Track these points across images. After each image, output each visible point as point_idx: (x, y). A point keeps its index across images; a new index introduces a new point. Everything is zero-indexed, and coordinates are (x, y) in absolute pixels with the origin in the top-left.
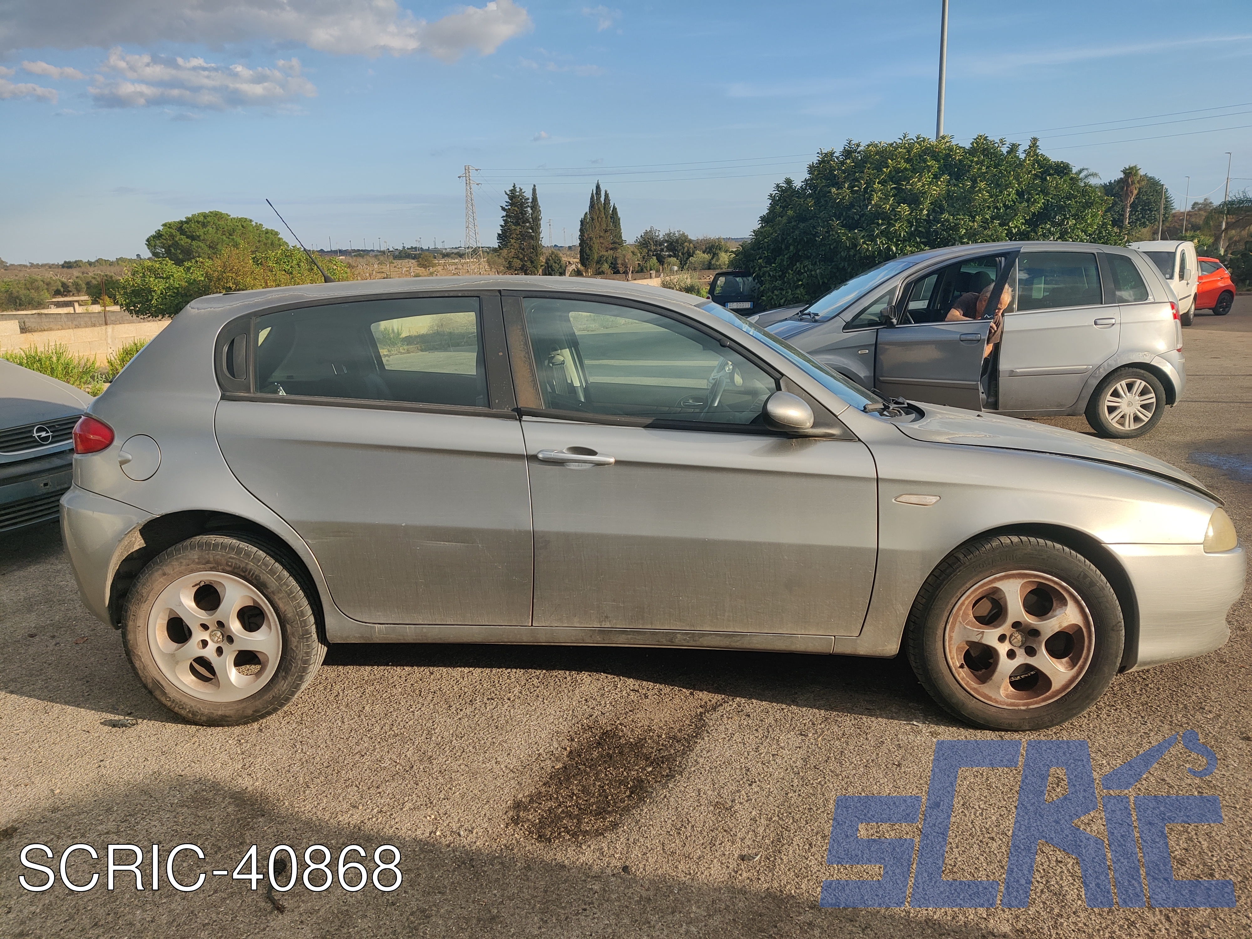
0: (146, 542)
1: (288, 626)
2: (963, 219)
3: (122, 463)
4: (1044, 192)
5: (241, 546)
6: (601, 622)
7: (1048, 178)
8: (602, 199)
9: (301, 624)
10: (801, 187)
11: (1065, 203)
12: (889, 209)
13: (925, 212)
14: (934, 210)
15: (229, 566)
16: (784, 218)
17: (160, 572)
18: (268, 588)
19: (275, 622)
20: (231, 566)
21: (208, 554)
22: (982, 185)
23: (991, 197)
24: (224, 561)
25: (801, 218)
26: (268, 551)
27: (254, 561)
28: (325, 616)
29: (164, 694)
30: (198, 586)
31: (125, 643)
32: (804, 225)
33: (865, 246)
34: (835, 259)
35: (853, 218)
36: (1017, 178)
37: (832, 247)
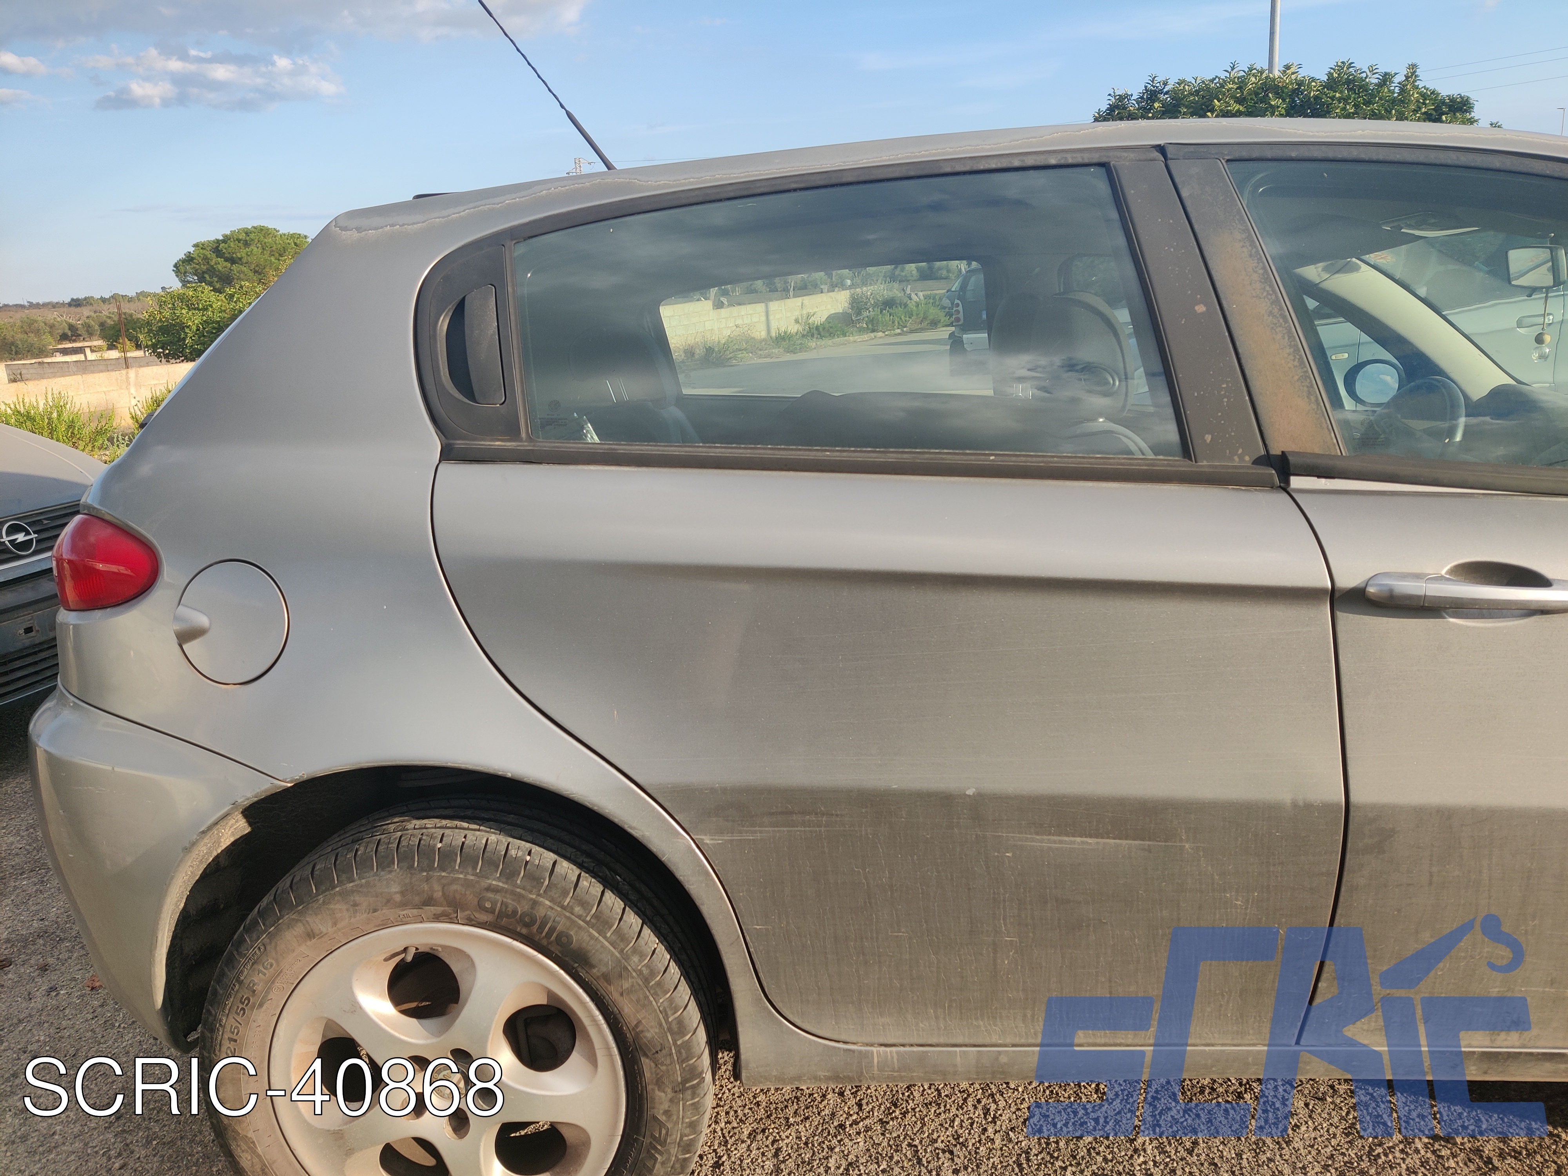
0: (250, 824)
1: (646, 1062)
3: (185, 637)
5: (513, 852)
9: (679, 1052)
15: (486, 910)
17: (299, 929)
18: (592, 966)
19: (608, 1048)
20: (491, 911)
21: (428, 879)
24: (471, 898)
26: (582, 859)
27: (553, 893)
28: (740, 1029)
30: (397, 959)
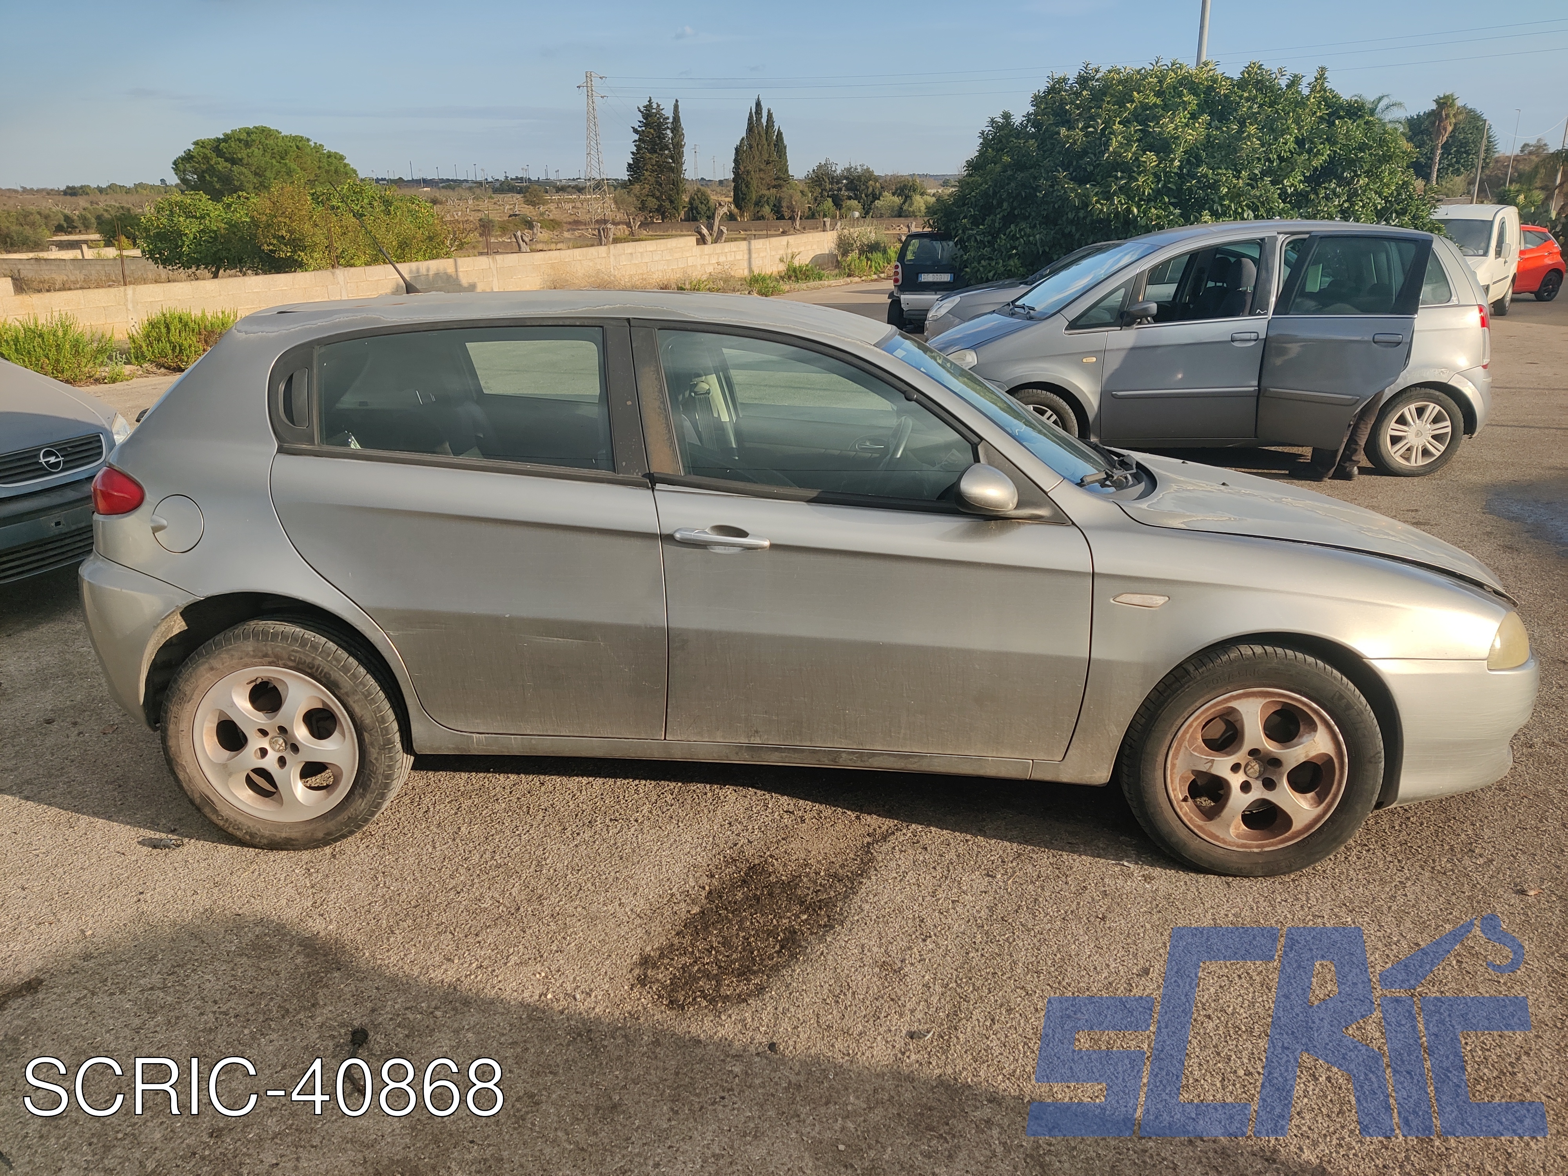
0: (187, 625)
1: (366, 734)
2: (1225, 175)
3: (156, 529)
4: (1331, 140)
5: (306, 636)
6: (749, 737)
7: (1337, 122)
8: (764, 121)
9: (382, 732)
10: (1021, 124)
11: (1356, 155)
12: (1131, 159)
13: (1177, 163)
14: (1188, 161)
15: (291, 660)
16: (997, 166)
17: (207, 666)
18: (340, 689)
19: (350, 729)
20: (294, 661)
21: (265, 645)
22: (1252, 129)
23: (1262, 145)
24: (285, 656)
25: (1019, 166)
26: (340, 642)
27: (323, 655)
28: (412, 723)
29: (216, 811)
30: (254, 684)
31: (166, 749)
32: (1022, 175)
33: (1098, 205)
34: (1060, 222)
35: (1085, 169)
36: (1297, 121)
37: (1056, 206)
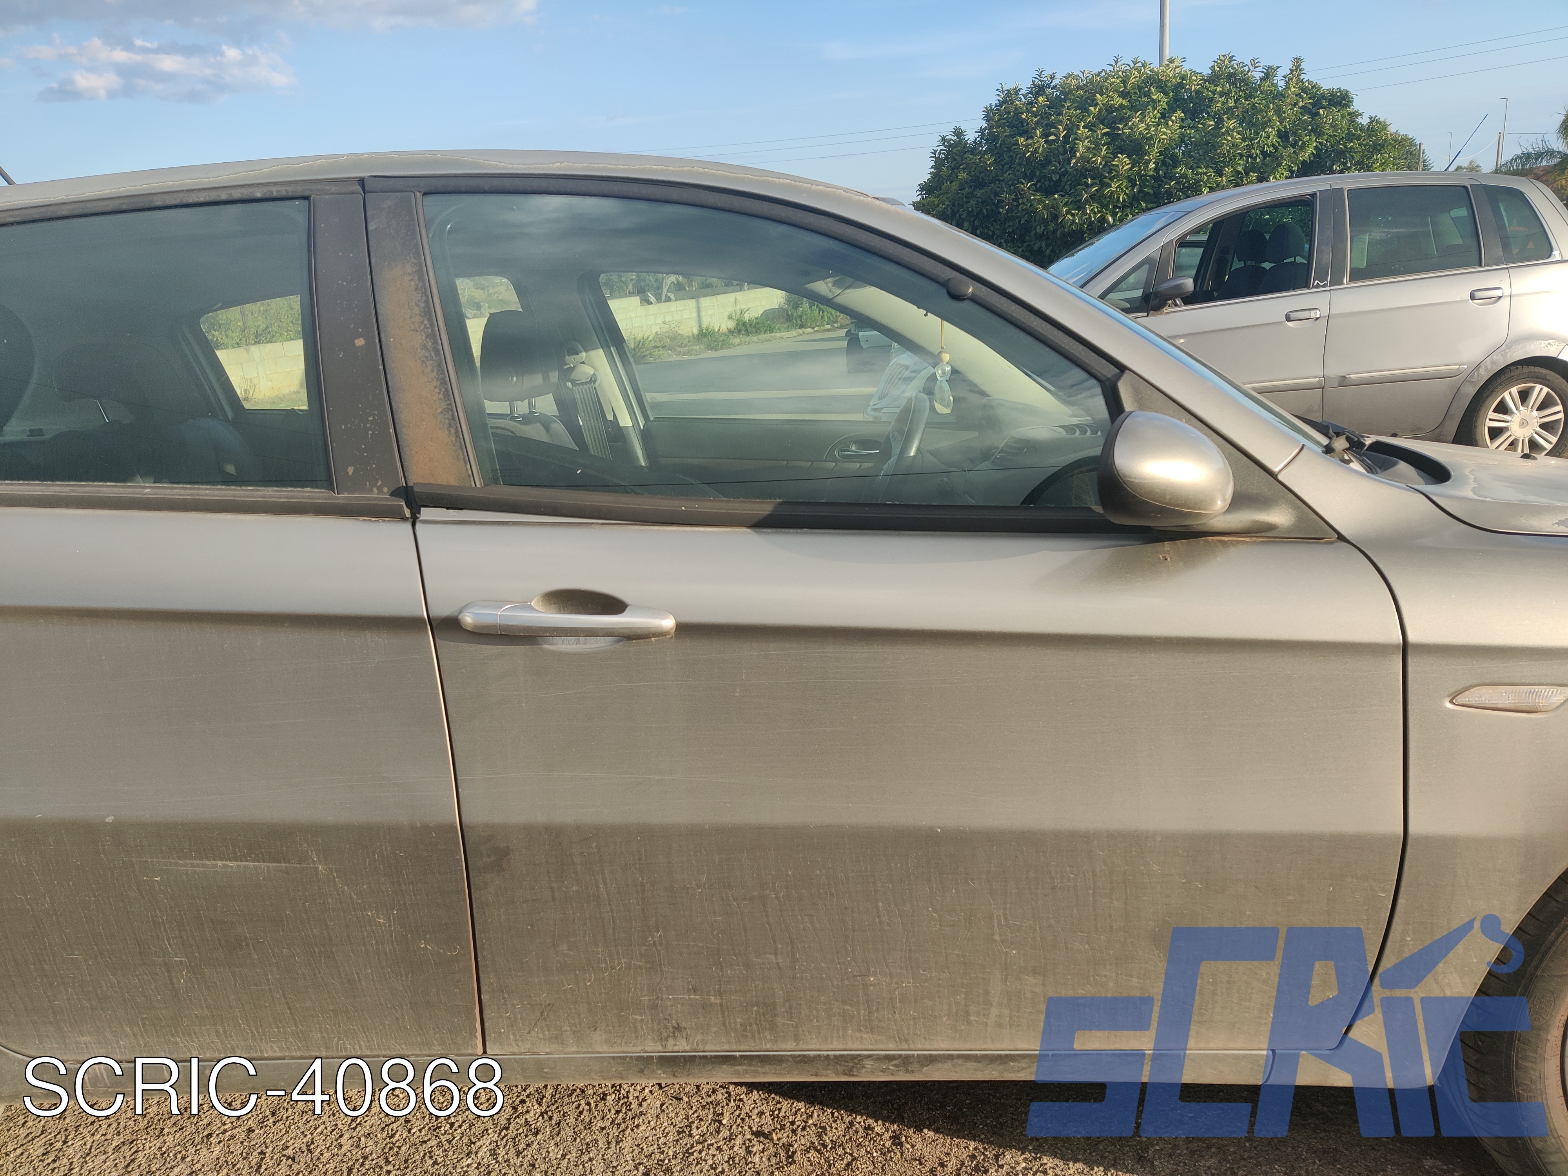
2: (1205, 174)
4: (1317, 131)
6: (663, 1040)
7: (1321, 111)
10: (975, 142)
11: (1346, 147)
12: (1101, 164)
13: (1152, 165)
14: (1164, 162)
16: (954, 183)
22: (1231, 124)
23: (1244, 140)
25: (978, 182)
32: (981, 191)
33: (1069, 216)
34: (1027, 238)
35: (1050, 179)
36: (1279, 112)
37: (1023, 221)
